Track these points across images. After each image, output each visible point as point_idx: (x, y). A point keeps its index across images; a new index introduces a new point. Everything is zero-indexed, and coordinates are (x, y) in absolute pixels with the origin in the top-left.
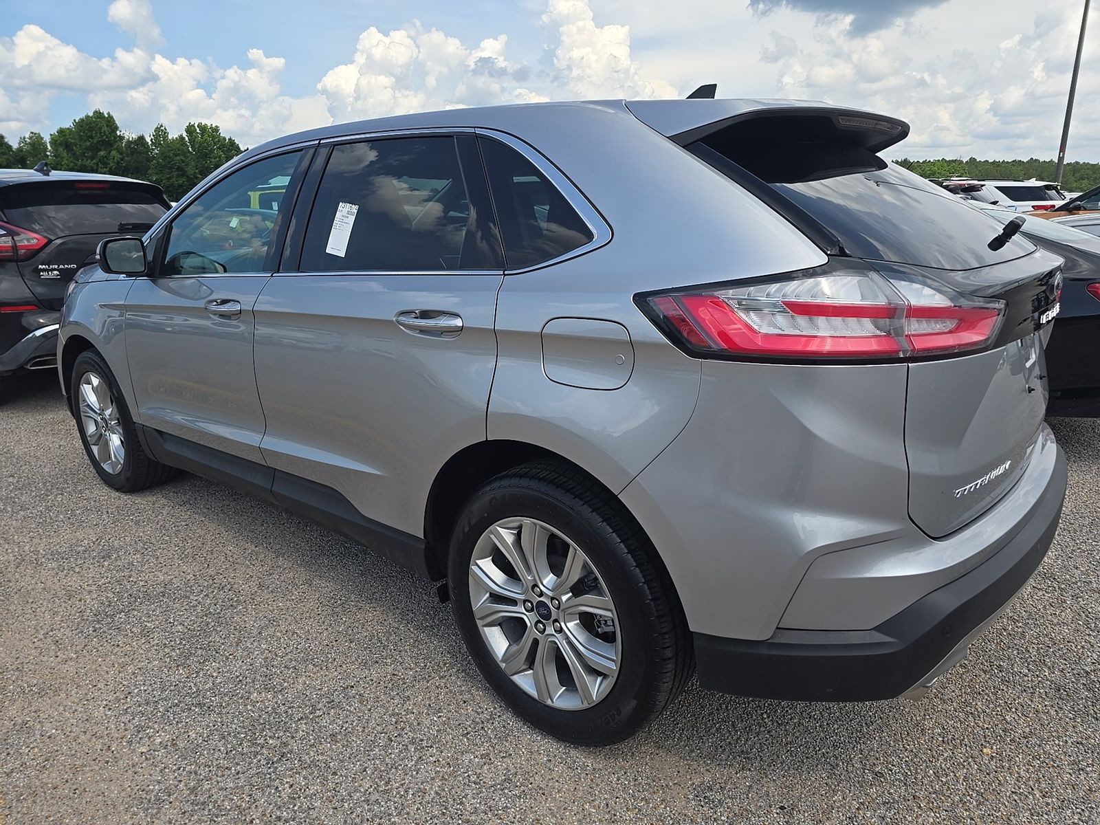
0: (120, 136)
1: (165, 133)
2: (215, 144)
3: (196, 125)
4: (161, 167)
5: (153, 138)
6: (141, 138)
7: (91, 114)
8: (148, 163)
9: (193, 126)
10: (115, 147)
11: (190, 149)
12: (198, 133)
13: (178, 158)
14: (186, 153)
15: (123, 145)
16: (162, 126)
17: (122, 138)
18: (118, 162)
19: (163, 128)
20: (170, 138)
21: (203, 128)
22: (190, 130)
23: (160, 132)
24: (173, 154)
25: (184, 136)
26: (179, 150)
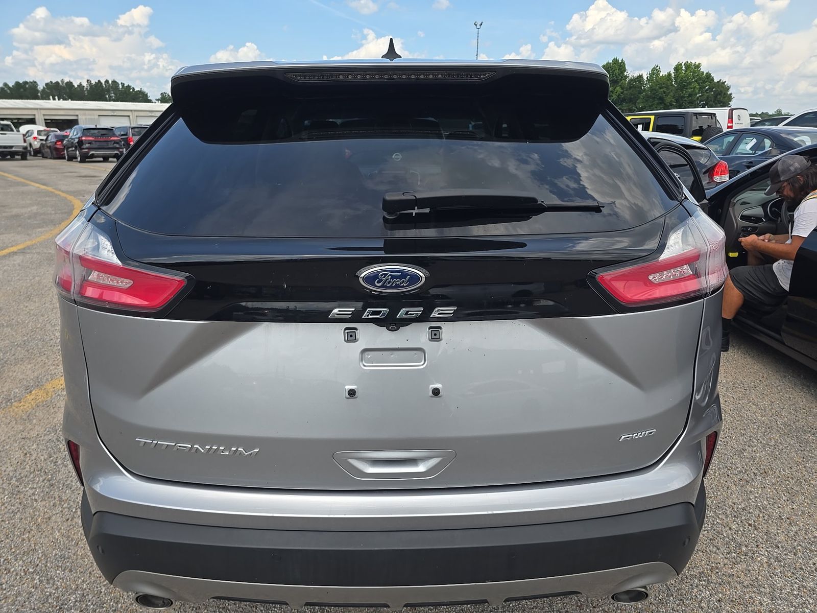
0: (626, 76)
1: (658, 72)
2: (694, 77)
3: (683, 64)
4: (648, 98)
5: (649, 76)
6: (640, 77)
7: (611, 61)
8: (639, 95)
9: (681, 64)
10: (620, 84)
11: (673, 82)
12: (683, 70)
13: (662, 90)
14: (669, 86)
15: (627, 82)
16: (657, 66)
17: (626, 77)
18: (619, 95)
19: (658, 68)
20: (661, 75)
21: (688, 66)
22: (677, 68)
23: (655, 71)
24: (659, 87)
25: (672, 73)
26: (664, 84)
